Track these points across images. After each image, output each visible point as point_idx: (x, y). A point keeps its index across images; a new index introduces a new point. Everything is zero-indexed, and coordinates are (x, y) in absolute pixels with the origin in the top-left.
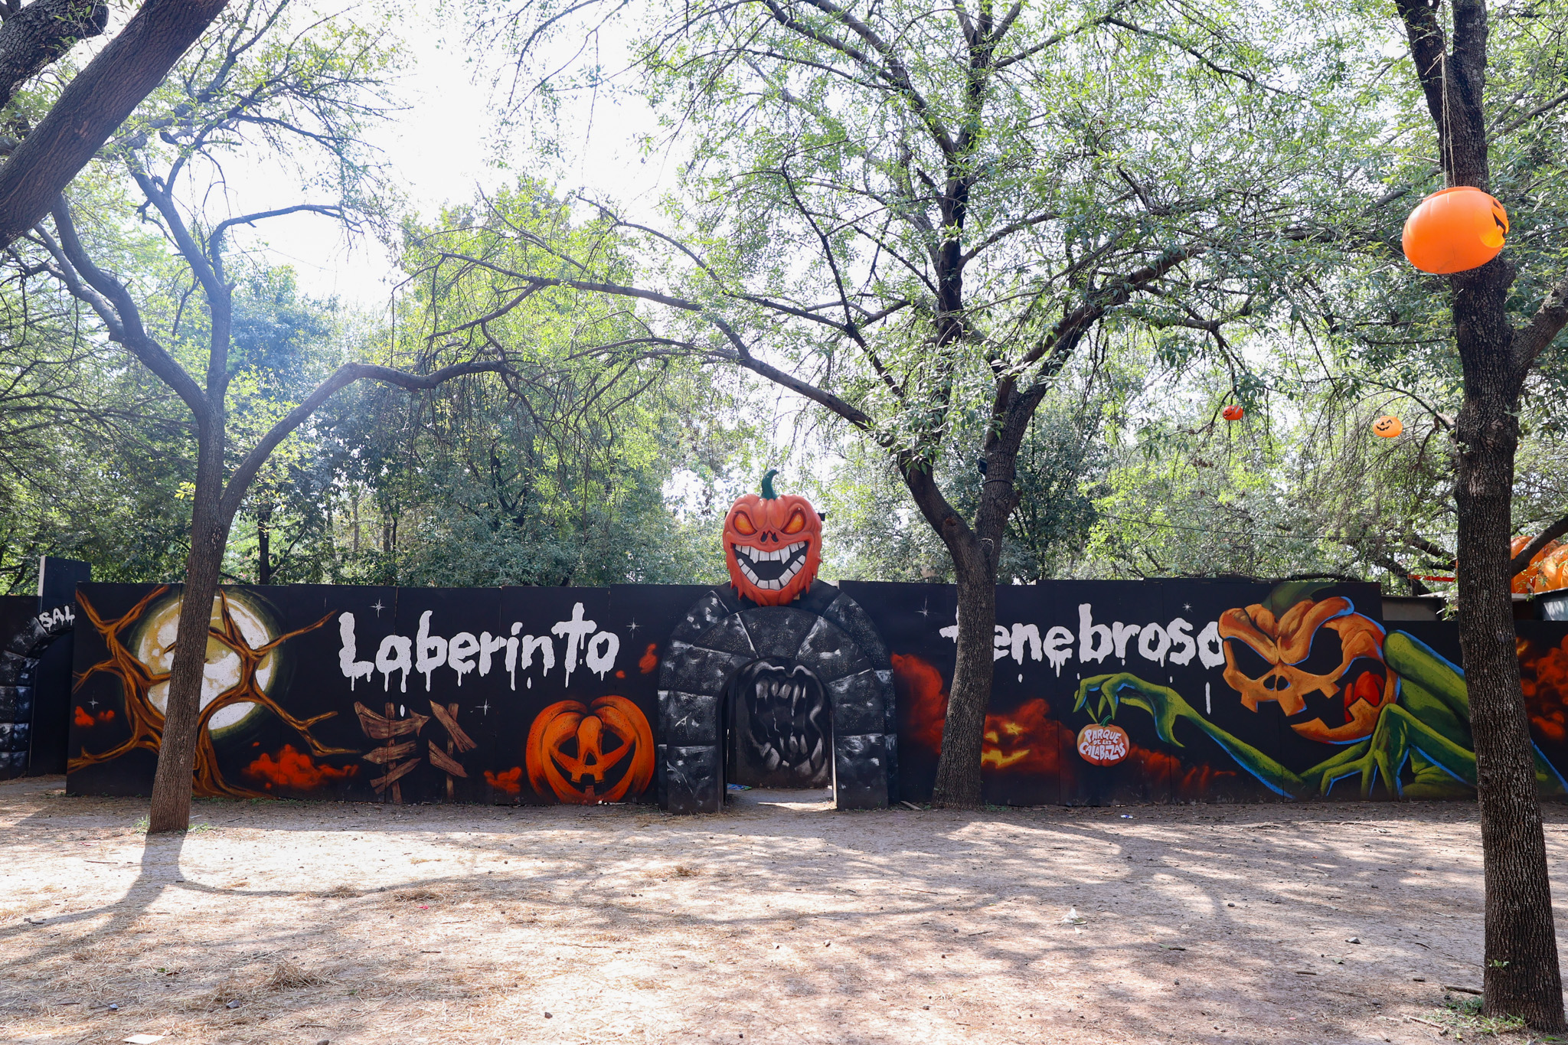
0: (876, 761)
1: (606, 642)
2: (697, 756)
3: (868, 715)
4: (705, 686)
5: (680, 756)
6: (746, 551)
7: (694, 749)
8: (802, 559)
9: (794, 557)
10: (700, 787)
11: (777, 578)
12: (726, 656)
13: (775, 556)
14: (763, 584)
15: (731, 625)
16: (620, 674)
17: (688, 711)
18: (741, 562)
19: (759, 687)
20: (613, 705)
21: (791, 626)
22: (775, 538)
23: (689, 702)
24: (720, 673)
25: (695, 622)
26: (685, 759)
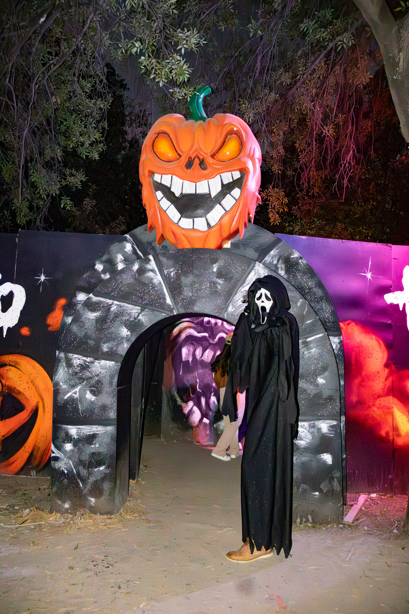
0: (327, 458)
1: (11, 295)
2: (91, 438)
3: (318, 396)
4: (105, 348)
5: (68, 438)
6: (166, 180)
7: (87, 430)
8: (236, 192)
9: (227, 189)
10: (92, 479)
11: (204, 215)
12: (133, 310)
13: (202, 188)
14: (186, 223)
15: (142, 271)
16: (25, 331)
17: (82, 379)
18: (159, 194)
19: (184, 351)
20: (15, 366)
21: (220, 275)
22: (202, 163)
23: (84, 367)
24: (125, 332)
25: (104, 272)
26: (76, 442)
